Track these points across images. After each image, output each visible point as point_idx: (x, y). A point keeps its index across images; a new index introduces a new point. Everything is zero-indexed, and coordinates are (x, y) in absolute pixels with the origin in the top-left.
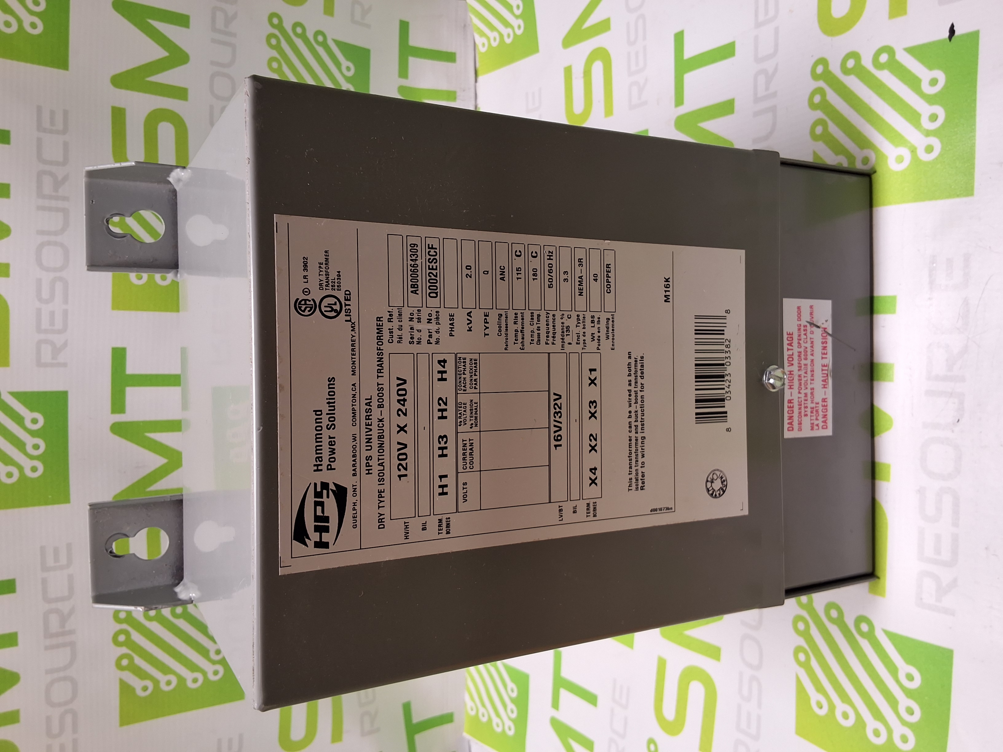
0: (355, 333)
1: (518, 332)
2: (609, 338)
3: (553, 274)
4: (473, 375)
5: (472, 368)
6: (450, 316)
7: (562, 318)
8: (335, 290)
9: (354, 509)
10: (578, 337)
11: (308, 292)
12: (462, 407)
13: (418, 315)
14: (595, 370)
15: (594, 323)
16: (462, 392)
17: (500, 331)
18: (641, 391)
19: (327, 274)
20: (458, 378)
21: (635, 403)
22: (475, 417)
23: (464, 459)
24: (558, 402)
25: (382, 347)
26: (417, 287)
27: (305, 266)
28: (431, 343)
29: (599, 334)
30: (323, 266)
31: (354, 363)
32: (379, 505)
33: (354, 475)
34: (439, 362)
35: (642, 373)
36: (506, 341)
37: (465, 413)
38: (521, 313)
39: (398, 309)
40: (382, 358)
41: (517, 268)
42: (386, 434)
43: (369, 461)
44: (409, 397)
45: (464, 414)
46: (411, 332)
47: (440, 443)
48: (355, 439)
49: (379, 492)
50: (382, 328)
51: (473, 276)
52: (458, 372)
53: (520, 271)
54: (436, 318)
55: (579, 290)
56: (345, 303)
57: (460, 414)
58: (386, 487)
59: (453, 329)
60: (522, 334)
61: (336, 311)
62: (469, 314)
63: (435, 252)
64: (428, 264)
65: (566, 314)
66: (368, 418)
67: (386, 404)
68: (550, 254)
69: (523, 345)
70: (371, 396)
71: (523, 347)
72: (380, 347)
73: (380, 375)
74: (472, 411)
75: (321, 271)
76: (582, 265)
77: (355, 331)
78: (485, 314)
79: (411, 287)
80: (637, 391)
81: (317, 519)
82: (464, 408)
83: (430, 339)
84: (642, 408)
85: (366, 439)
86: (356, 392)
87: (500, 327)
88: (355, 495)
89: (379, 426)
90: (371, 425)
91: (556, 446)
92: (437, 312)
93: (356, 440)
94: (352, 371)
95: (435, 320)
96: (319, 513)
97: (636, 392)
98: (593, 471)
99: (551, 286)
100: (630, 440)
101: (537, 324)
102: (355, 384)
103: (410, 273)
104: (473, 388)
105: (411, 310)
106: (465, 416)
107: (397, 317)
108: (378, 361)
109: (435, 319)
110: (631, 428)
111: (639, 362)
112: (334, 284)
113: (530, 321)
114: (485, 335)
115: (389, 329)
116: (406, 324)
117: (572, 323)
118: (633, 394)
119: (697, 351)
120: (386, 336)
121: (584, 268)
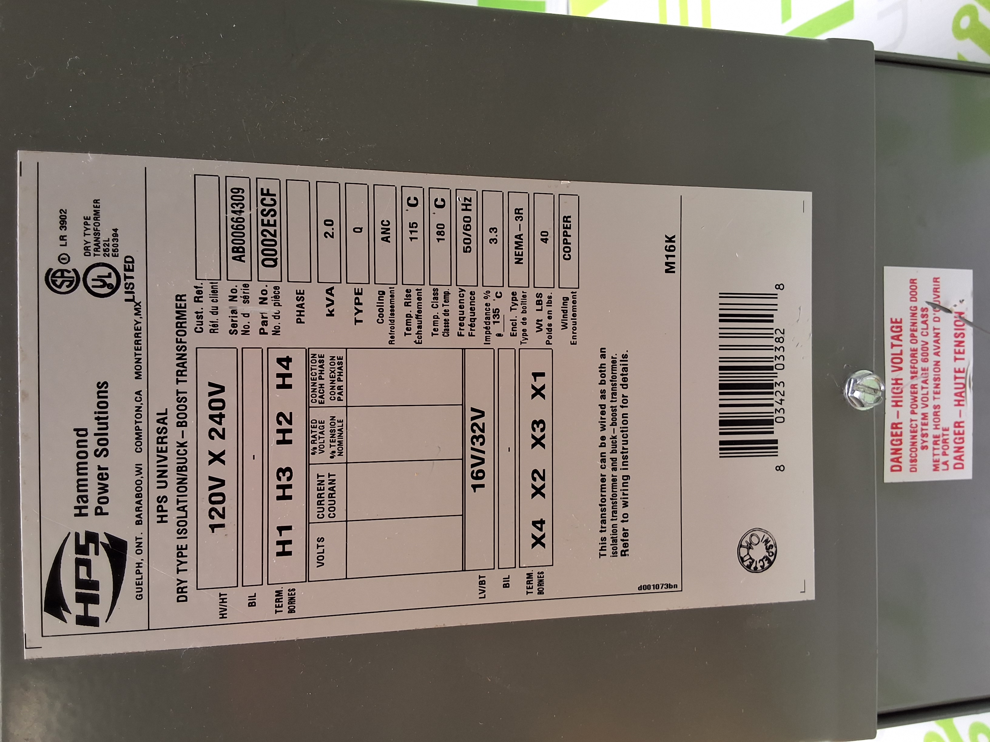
0: (141, 318)
1: (412, 317)
2: (567, 328)
3: (473, 232)
4: (336, 380)
5: (335, 370)
6: (297, 294)
7: (486, 298)
8: (108, 256)
9: (138, 572)
10: (514, 326)
11: (67, 259)
12: (318, 427)
13: (244, 293)
14: (543, 374)
15: (541, 304)
16: (317, 404)
17: (381, 316)
18: (622, 407)
19: (97, 233)
20: (311, 384)
21: (612, 425)
22: (338, 442)
23: (319, 503)
24: (479, 422)
25: (184, 339)
26: (243, 252)
27: (62, 223)
28: (267, 334)
29: (550, 321)
30: (91, 222)
31: (138, 361)
32: (178, 568)
33: (138, 523)
34: (279, 361)
35: (625, 380)
36: (391, 331)
37: (321, 436)
38: (417, 290)
39: (210, 283)
40: (185, 355)
41: (410, 223)
42: (191, 465)
43: (162, 504)
44: (230, 412)
45: (319, 438)
46: (232, 317)
47: (279, 479)
48: (139, 472)
49: (178, 549)
50: (185, 311)
51: (337, 235)
52: (310, 376)
53: (416, 227)
54: (274, 296)
55: (516, 255)
56: (125, 274)
57: (313, 437)
58: (190, 541)
59: (302, 313)
60: (418, 321)
61: (110, 286)
62: (329, 291)
63: (272, 199)
64: (261, 217)
65: (493, 291)
66: (161, 441)
67: (191, 420)
68: (467, 202)
69: (420, 337)
70: (166, 409)
71: (420, 340)
72: (181, 339)
73: (180, 378)
74: (333, 433)
75: (87, 229)
76: (521, 218)
77: (140, 315)
78: (357, 291)
79: (233, 252)
80: (616, 407)
81: (80, 583)
82: (321, 428)
83: (264, 327)
84: (625, 433)
85: (158, 471)
86: (142, 404)
87: (381, 310)
88: (139, 552)
89: (180, 452)
90: (166, 451)
91: (474, 487)
92: (275, 288)
93: (141, 473)
94: (136, 373)
95: (273, 299)
96: (83, 575)
97: (614, 409)
98: (539, 525)
99: (468, 249)
100: (603, 480)
101: (443, 305)
102: (141, 391)
103: (230, 231)
104: (335, 399)
105: (232, 285)
106: (321, 440)
107: (210, 295)
108: (178, 359)
109: (272, 297)
110: (605, 462)
111: (618, 363)
112: (107, 247)
113: (432, 302)
114: (356, 321)
115: (197, 313)
116: (224, 305)
117: (504, 304)
118: (608, 411)
119: (723, 348)
120: (191, 322)
121: (524, 223)
